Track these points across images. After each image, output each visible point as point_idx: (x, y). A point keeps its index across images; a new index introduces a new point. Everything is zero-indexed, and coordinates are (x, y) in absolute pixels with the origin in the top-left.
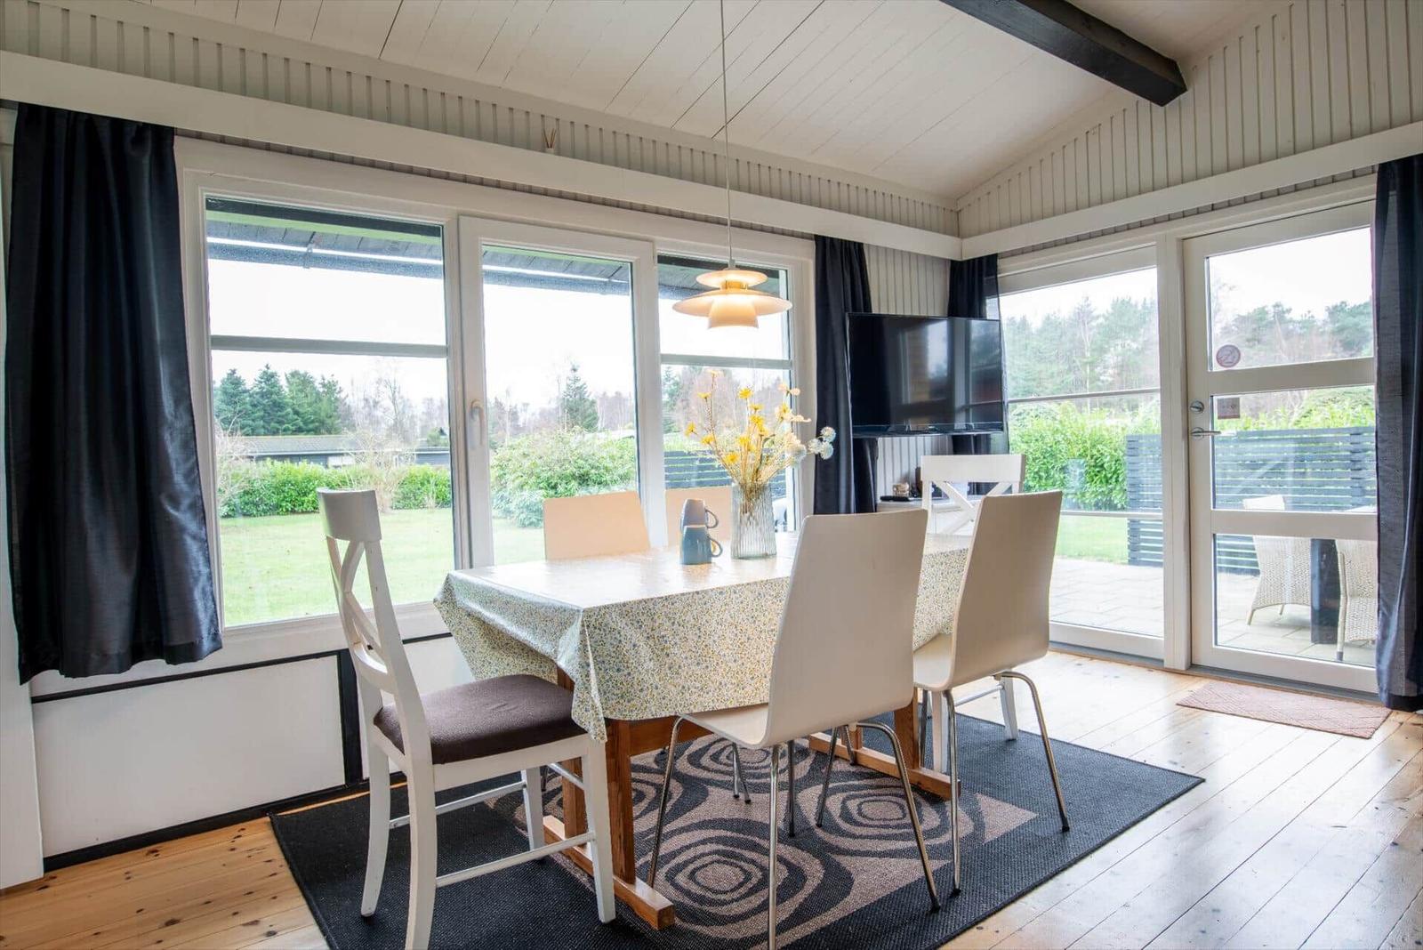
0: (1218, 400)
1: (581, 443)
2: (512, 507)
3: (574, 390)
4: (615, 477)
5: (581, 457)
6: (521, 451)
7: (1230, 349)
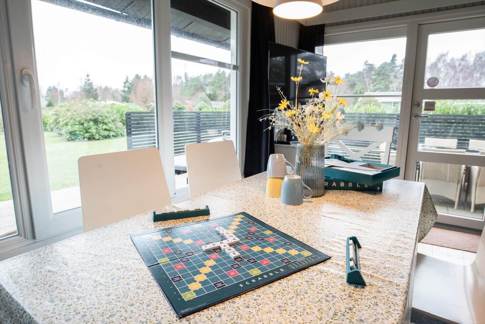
0: (426, 103)
1: (94, 106)
2: (63, 132)
3: (88, 84)
4: (110, 120)
5: (94, 112)
6: (66, 108)
7: (434, 79)
